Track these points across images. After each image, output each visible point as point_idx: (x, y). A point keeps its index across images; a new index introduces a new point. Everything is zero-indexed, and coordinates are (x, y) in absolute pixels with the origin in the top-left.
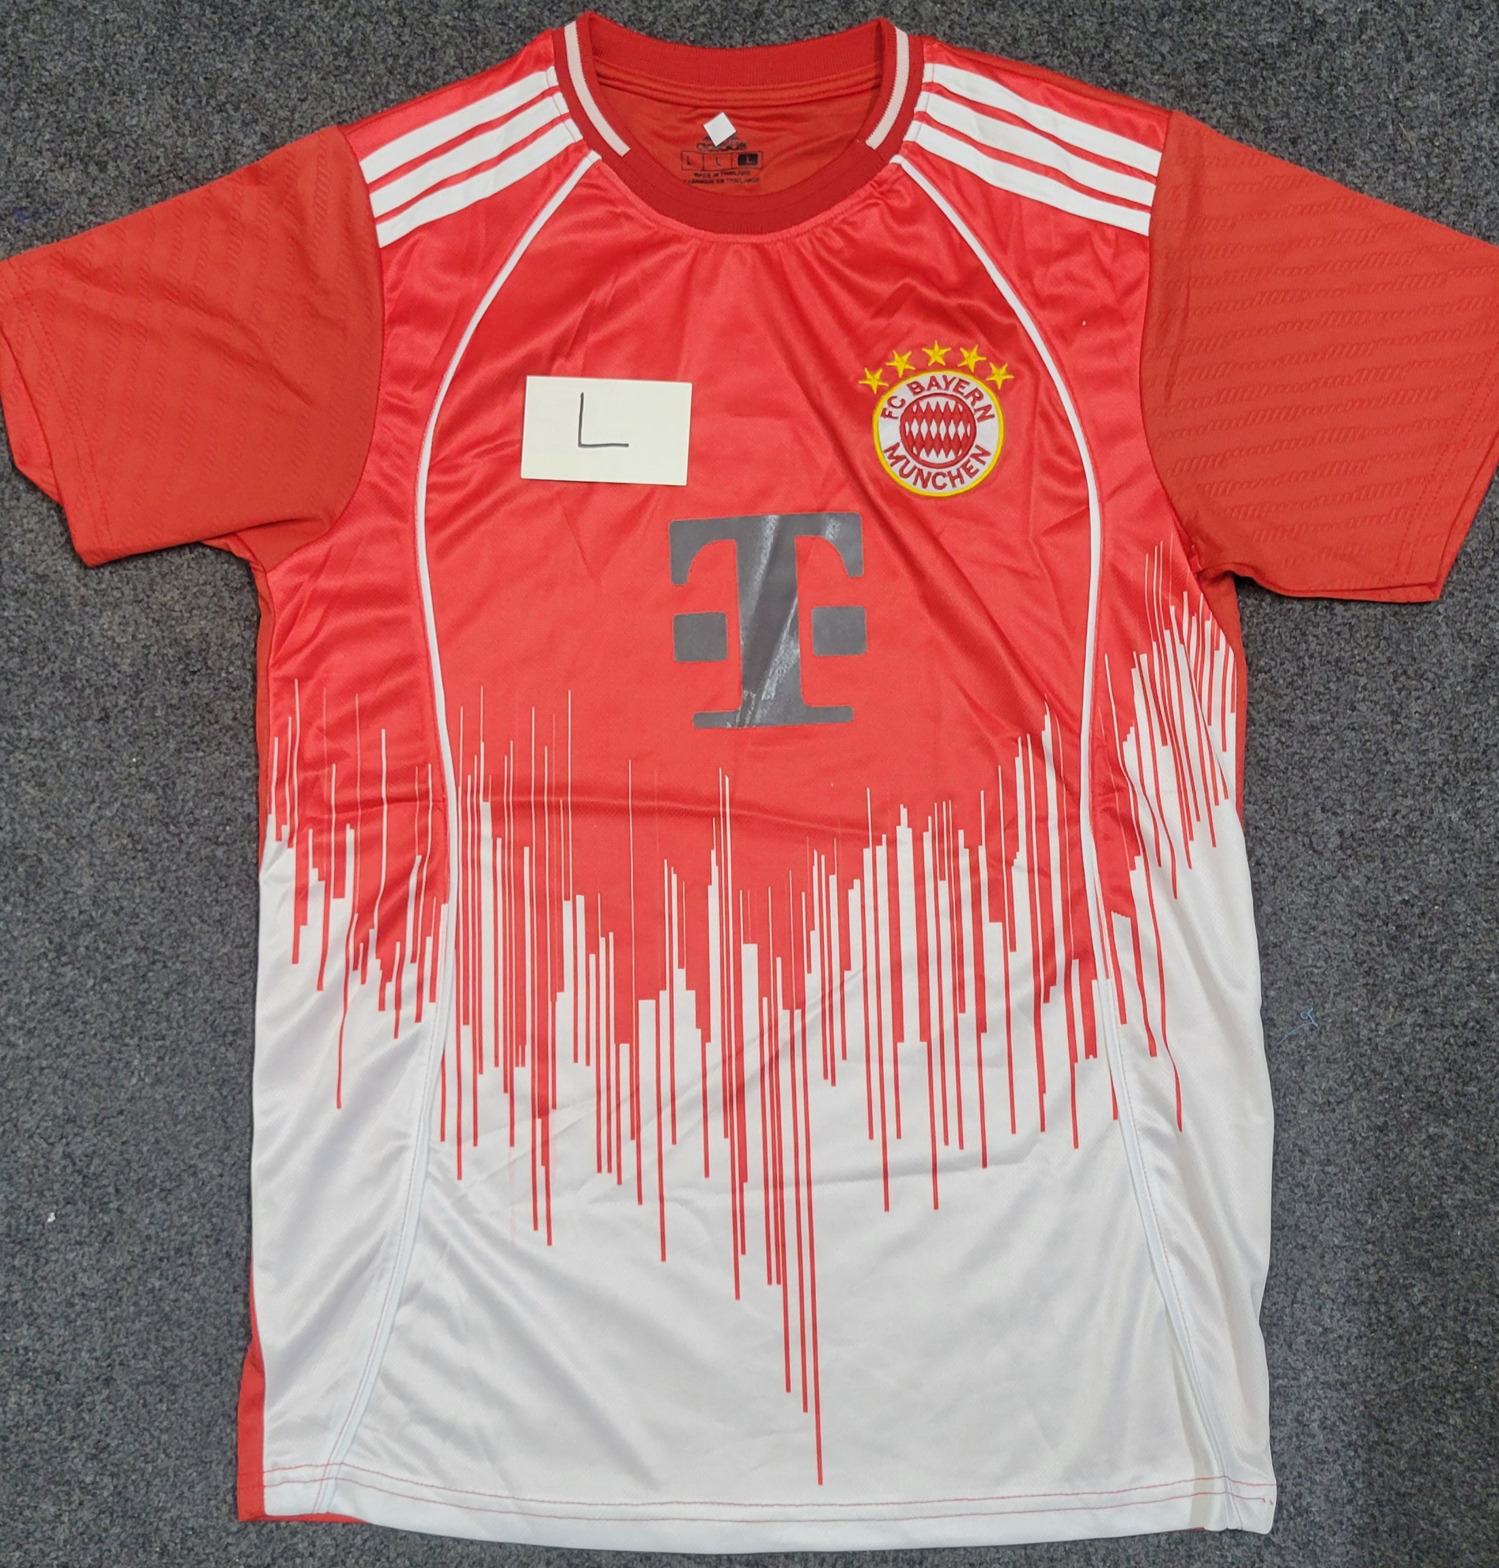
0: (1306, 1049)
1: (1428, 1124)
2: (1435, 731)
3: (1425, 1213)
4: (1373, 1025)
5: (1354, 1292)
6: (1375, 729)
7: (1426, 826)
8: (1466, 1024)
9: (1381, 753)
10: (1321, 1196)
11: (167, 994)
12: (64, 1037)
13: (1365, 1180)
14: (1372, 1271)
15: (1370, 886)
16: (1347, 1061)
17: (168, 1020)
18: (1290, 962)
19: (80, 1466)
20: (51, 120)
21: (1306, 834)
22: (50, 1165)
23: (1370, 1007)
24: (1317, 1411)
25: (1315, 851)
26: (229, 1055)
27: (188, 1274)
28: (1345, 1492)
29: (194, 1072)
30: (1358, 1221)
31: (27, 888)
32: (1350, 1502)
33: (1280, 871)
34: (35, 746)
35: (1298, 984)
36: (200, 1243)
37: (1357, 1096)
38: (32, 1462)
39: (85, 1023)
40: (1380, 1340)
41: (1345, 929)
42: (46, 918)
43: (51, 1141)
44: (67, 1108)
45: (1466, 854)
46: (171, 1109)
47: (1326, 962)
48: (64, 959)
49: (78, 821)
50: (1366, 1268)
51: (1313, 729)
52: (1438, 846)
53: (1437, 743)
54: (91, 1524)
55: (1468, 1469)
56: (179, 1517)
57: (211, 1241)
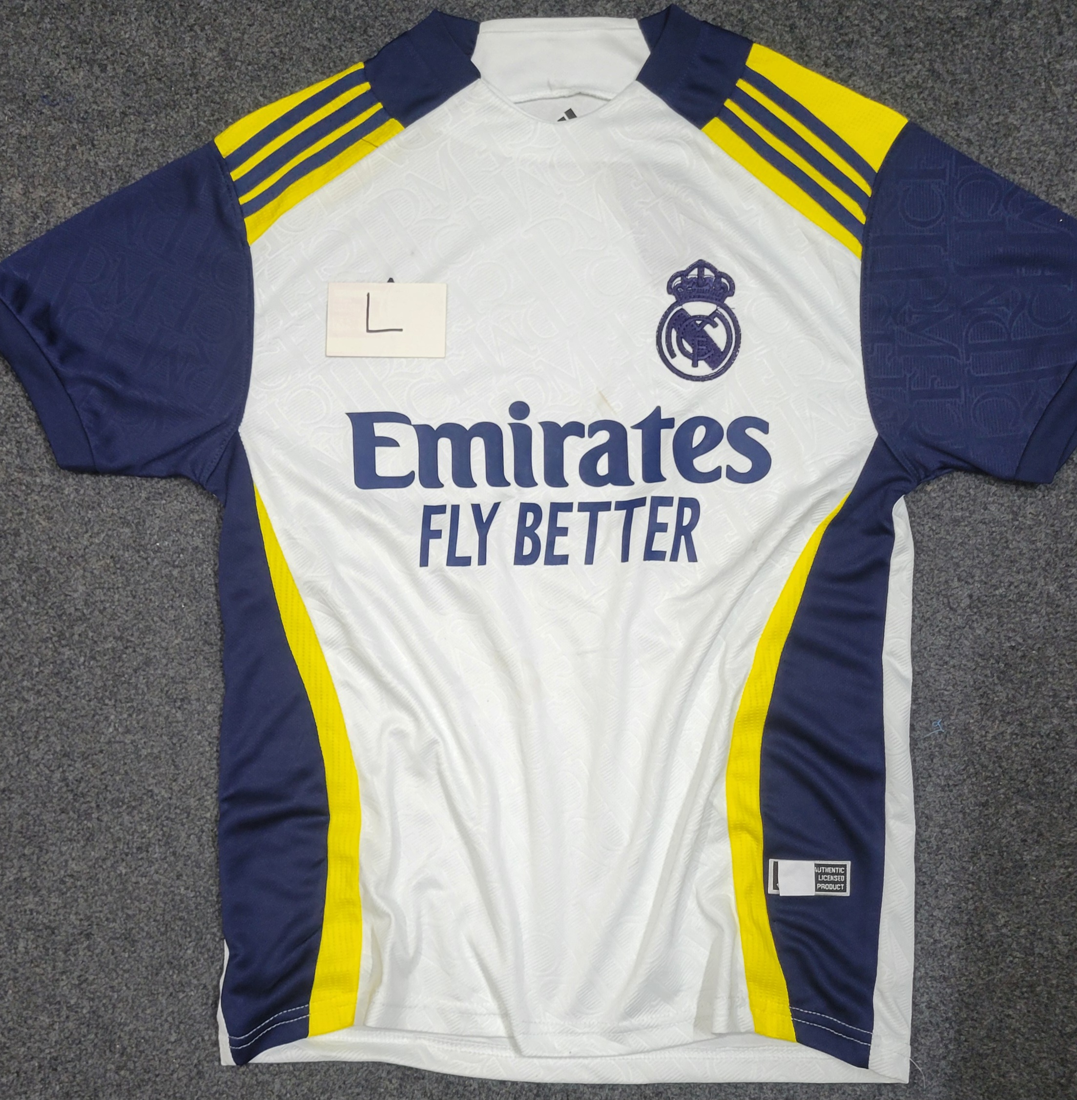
0: (935, 747)
1: (1017, 803)
2: (1043, 527)
3: (1011, 864)
4: (984, 733)
5: (957, 916)
6: (1000, 524)
7: (1032, 594)
8: (1049, 734)
9: (1003, 541)
10: (939, 848)
11: (135, 671)
12: (63, 697)
13: (970, 839)
14: (971, 902)
15: (988, 635)
16: (963, 757)
17: (136, 687)
18: (928, 686)
19: (67, 992)
20: (67, 31)
21: (945, 596)
22: (51, 786)
23: (982, 719)
24: (926, 996)
25: (951, 608)
26: (178, 715)
27: (146, 865)
28: (941, 1051)
29: (153, 726)
30: (963, 868)
31: (38, 589)
32: (944, 1058)
33: (925, 621)
34: (46, 490)
35: (933, 701)
36: (154, 844)
37: (969, 781)
38: (34, 988)
39: (77, 688)
40: (972, 950)
41: (969, 664)
42: (52, 613)
43: (52, 768)
44: (63, 746)
45: (1058, 615)
46: (137, 750)
47: (953, 686)
48: (63, 642)
49: (75, 545)
50: (966, 901)
51: (956, 522)
52: (1039, 608)
53: (1043, 535)
54: (74, 1032)
55: (1027, 1039)
56: (135, 1030)
57: (162, 843)
